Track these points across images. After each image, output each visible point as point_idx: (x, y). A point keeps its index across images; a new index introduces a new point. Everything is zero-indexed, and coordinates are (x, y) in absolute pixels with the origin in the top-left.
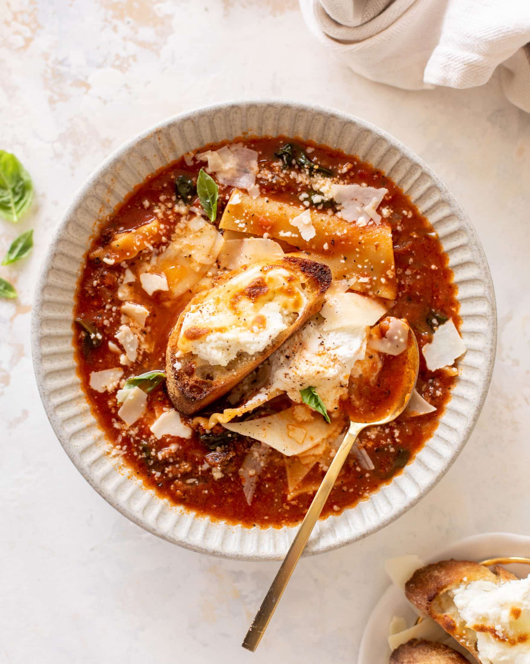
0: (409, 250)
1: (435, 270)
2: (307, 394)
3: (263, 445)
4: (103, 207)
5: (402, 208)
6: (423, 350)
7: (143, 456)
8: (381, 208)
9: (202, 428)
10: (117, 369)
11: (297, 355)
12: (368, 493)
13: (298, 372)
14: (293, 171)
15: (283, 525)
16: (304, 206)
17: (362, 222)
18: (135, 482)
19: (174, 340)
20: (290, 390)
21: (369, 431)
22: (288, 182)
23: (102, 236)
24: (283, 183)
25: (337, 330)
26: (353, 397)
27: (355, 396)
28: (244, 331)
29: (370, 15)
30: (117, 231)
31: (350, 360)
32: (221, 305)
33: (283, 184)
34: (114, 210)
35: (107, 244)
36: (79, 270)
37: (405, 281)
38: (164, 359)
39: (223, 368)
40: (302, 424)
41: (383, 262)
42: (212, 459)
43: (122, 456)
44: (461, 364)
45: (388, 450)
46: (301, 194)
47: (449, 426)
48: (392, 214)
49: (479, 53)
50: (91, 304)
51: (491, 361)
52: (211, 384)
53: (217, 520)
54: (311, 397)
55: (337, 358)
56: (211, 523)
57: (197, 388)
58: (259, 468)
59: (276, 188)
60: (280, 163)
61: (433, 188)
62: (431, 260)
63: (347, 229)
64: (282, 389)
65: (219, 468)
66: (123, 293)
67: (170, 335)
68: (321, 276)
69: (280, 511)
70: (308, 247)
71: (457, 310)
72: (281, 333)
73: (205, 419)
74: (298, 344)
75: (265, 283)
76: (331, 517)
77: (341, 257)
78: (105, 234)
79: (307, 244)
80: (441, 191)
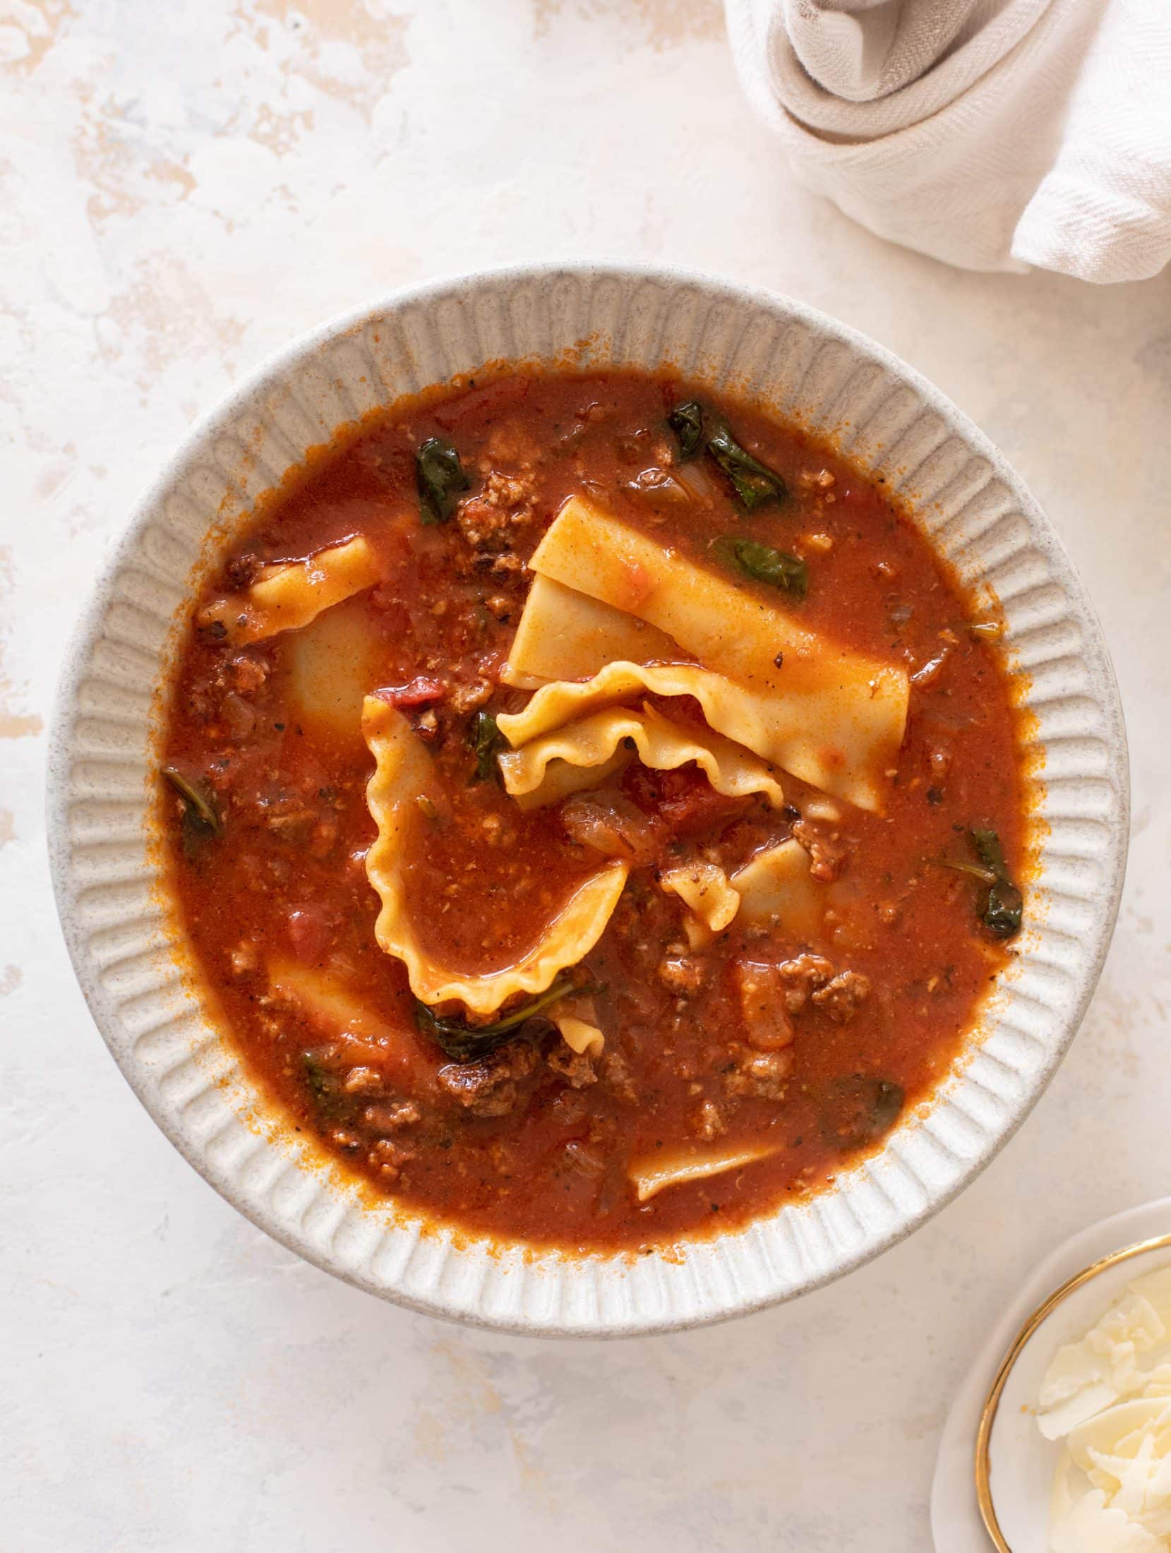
4: (229, 494)
23: (228, 572)
29: (900, 77)
30: (267, 559)
34: (257, 507)
35: (243, 590)
49: (1152, 201)
50: (203, 733)
51: (1107, 925)
56: (455, 1250)
61: (1016, 517)
78: (237, 568)
80: (1032, 526)
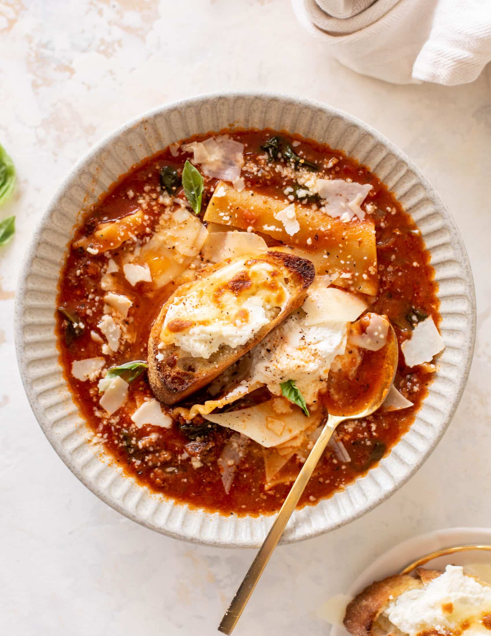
0: (392, 246)
1: (416, 268)
2: (287, 388)
3: (242, 436)
4: (87, 196)
5: (386, 205)
6: (402, 346)
7: (123, 445)
8: (365, 204)
9: (183, 418)
10: (100, 358)
11: (278, 349)
12: (344, 484)
13: (279, 366)
14: (278, 164)
15: (260, 514)
16: (289, 200)
17: (346, 217)
18: (115, 470)
19: (156, 331)
20: (270, 383)
21: (347, 424)
22: (273, 175)
23: (86, 225)
24: (268, 176)
25: (318, 325)
26: (332, 391)
27: (334, 389)
28: (227, 324)
29: (360, 7)
30: (101, 220)
31: (330, 355)
32: (204, 297)
33: (268, 178)
34: (99, 200)
35: (91, 234)
36: (62, 259)
37: (386, 277)
38: (146, 349)
39: (205, 361)
40: (280, 416)
41: (365, 258)
42: (192, 448)
43: (103, 444)
44: (439, 361)
45: (365, 443)
46: (285, 188)
47: (425, 422)
48: (376, 210)
49: (470, 50)
50: (74, 293)
51: (469, 359)
52: (193, 376)
53: (195, 508)
54: (291, 391)
55: (317, 353)
56: (189, 510)
57: (179, 379)
58: (237, 459)
59: (261, 182)
60: (266, 157)
61: (419, 186)
62: (413, 257)
63: (331, 225)
64: (262, 382)
65: (198, 458)
66: (106, 283)
67: (153, 326)
68: (304, 271)
69: (257, 500)
70: (291, 242)
71: (437, 307)
72: (263, 327)
73: (186, 410)
74: (280, 338)
75: (249, 277)
76: (307, 507)
77: (324, 252)
78: (89, 224)
79: (291, 238)
80: (426, 189)
